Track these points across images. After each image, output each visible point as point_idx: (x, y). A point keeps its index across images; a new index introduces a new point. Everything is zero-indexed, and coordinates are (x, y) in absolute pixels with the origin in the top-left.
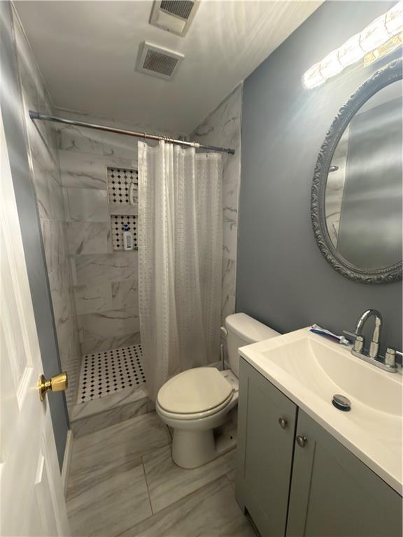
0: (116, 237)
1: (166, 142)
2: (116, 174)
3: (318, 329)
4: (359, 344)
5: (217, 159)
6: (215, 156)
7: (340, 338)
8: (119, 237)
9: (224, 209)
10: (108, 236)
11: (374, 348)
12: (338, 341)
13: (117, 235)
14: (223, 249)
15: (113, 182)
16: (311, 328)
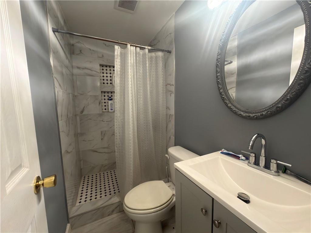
0: (104, 104)
1: (131, 46)
2: (105, 68)
3: (225, 151)
4: (252, 159)
5: (161, 56)
6: (160, 54)
7: (240, 156)
9: (166, 85)
10: (100, 103)
11: (262, 160)
12: (238, 158)
13: (105, 103)
14: (167, 109)
15: (103, 73)
16: (221, 151)
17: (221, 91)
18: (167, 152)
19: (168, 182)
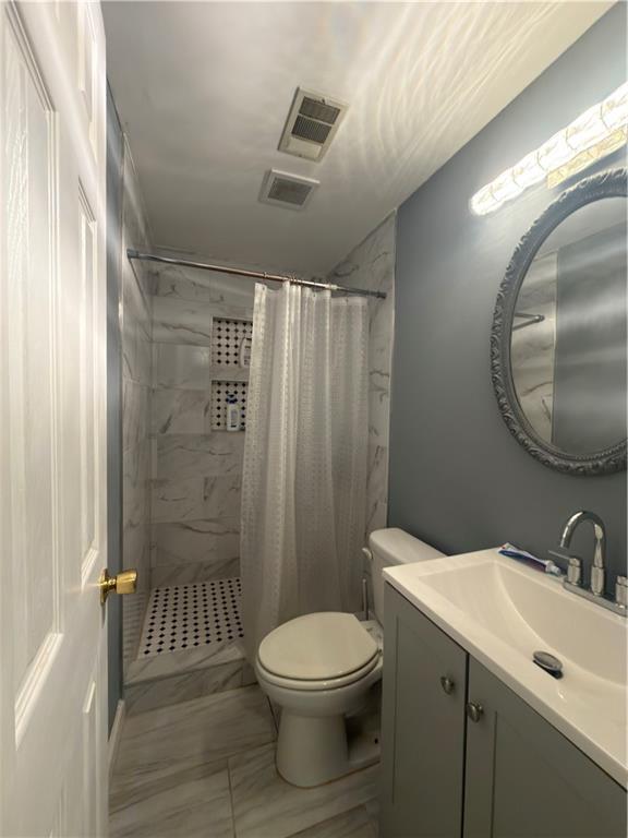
0: (217, 412)
1: (292, 283)
2: (224, 326)
3: (511, 549)
4: (574, 572)
5: (360, 306)
6: (359, 301)
7: (546, 563)
8: (221, 412)
9: (371, 374)
10: (206, 410)
11: (597, 576)
12: (542, 568)
13: (219, 408)
14: (370, 431)
15: (219, 337)
16: (501, 549)
17: (503, 400)
18: (367, 543)
19: (367, 619)
